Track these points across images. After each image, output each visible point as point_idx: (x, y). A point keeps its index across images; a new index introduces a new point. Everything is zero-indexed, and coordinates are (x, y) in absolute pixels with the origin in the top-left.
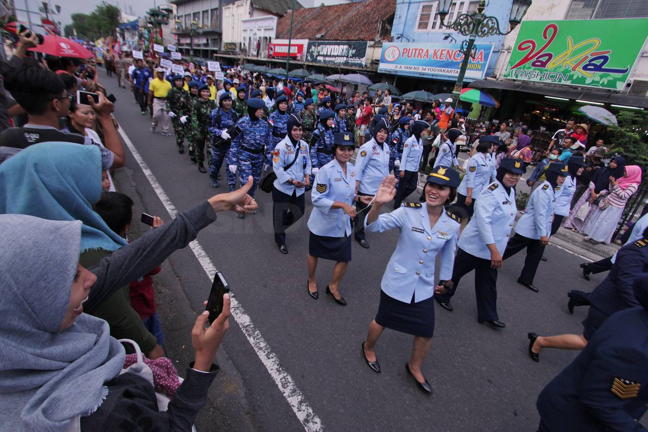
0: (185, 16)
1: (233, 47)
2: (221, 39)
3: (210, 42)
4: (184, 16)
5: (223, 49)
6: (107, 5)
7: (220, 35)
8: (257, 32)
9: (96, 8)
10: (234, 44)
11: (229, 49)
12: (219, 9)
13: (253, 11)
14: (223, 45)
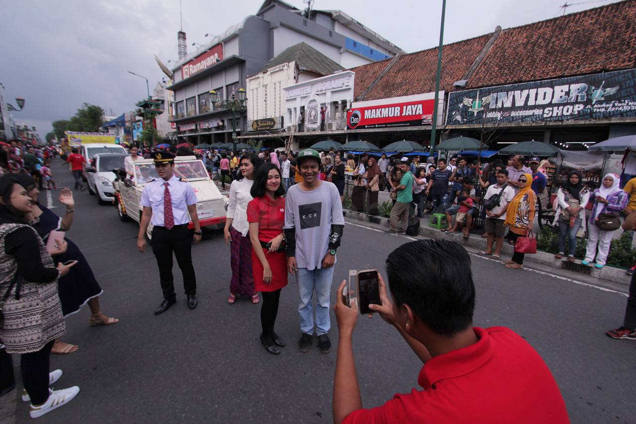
0: (186, 100)
1: (269, 123)
2: (245, 117)
3: (226, 123)
4: (185, 102)
5: (250, 129)
6: (90, 106)
7: (243, 113)
8: (316, 98)
9: (77, 112)
10: (271, 120)
11: (261, 127)
12: (240, 83)
13: (298, 74)
14: (249, 124)
